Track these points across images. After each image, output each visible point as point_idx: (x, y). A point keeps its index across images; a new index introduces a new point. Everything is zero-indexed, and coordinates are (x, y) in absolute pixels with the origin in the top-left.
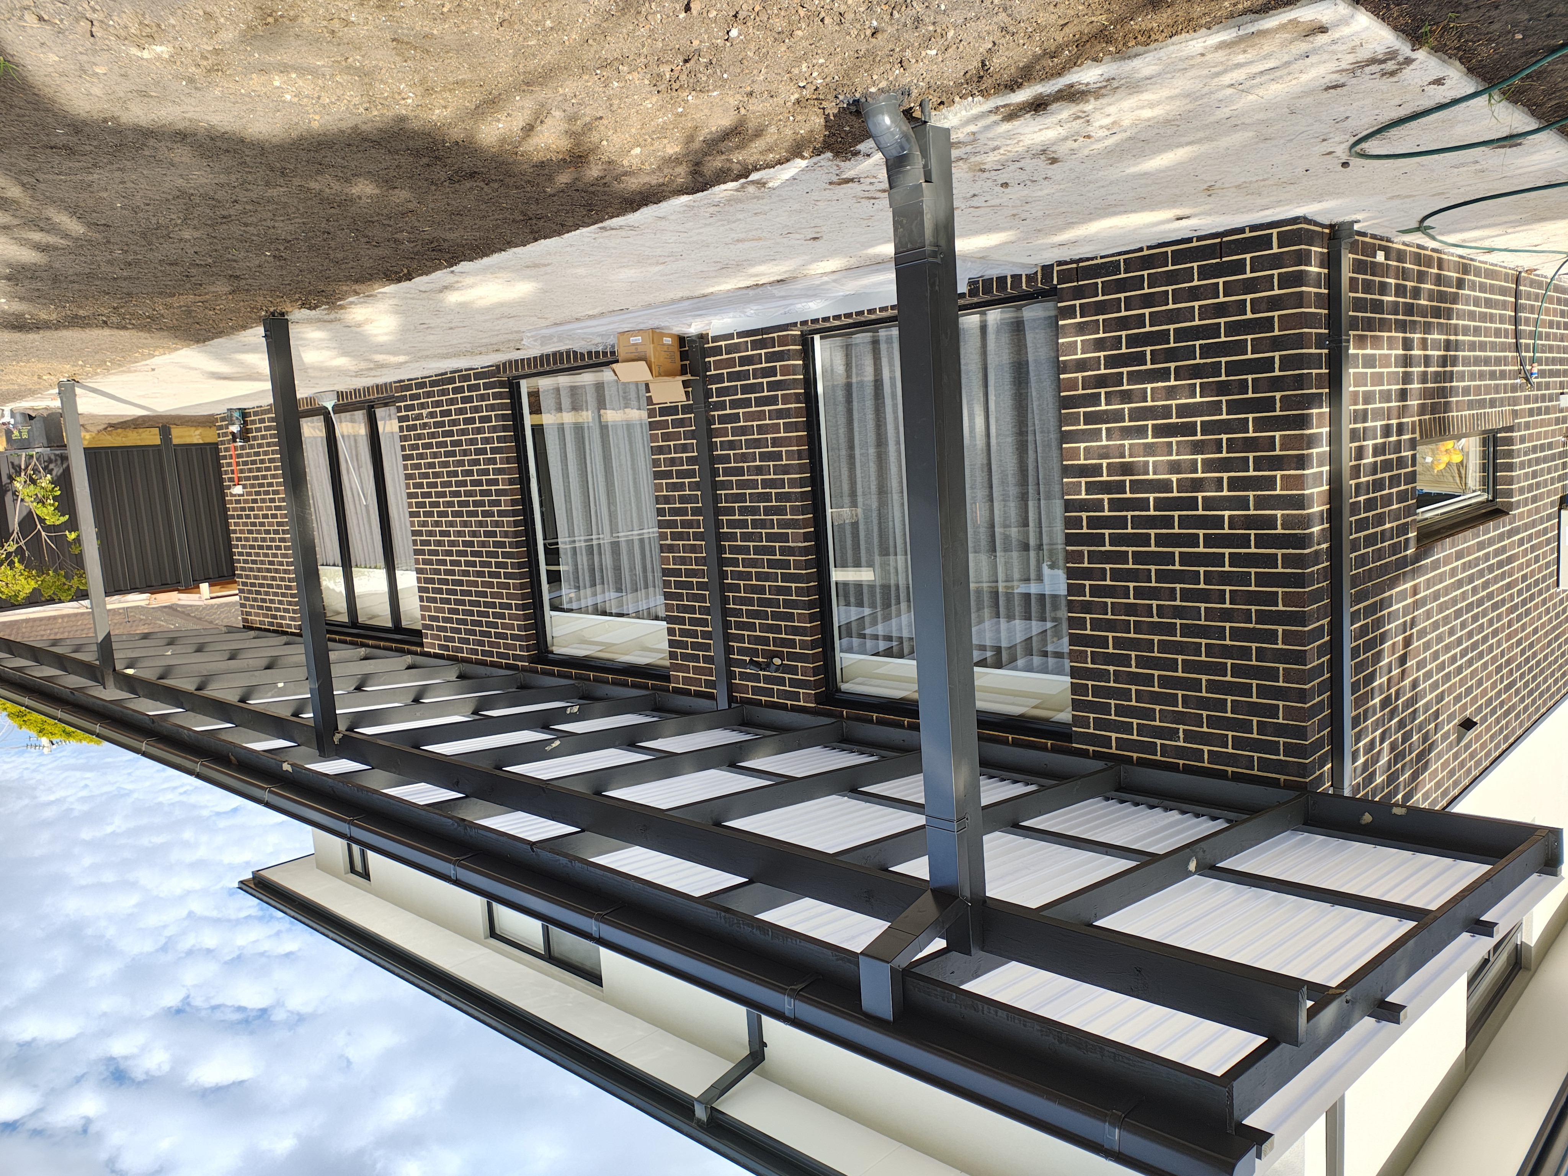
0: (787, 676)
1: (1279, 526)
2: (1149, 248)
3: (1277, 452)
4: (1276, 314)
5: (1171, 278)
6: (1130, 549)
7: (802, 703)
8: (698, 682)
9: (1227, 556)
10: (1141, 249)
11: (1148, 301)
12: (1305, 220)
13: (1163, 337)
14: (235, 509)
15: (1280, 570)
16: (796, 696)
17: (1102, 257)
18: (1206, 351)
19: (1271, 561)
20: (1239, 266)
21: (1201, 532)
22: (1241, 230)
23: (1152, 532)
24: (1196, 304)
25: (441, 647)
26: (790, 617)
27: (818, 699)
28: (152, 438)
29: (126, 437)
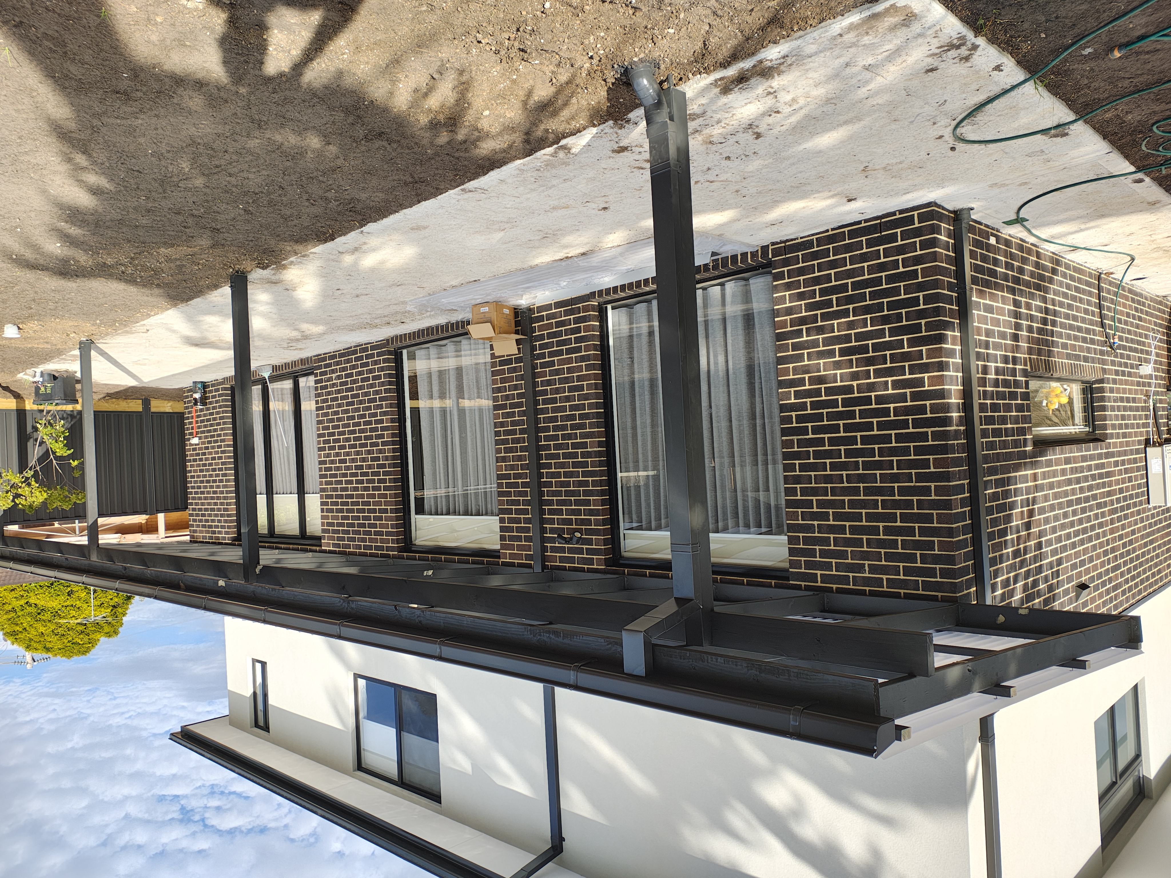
0: (585, 547)
1: (928, 412)
2: (833, 229)
3: (925, 361)
4: (919, 267)
5: (848, 248)
6: (826, 436)
7: (595, 567)
8: (520, 556)
9: (893, 436)
10: (827, 231)
11: (833, 265)
12: (935, 204)
13: (844, 288)
14: (192, 455)
15: (930, 443)
16: (591, 561)
17: (801, 238)
18: (874, 295)
19: (923, 437)
20: (893, 238)
21: (875, 420)
22: (893, 214)
23: (841, 423)
24: (865, 265)
25: (334, 545)
26: (587, 503)
27: (607, 562)
28: (136, 406)
29: (118, 404)
